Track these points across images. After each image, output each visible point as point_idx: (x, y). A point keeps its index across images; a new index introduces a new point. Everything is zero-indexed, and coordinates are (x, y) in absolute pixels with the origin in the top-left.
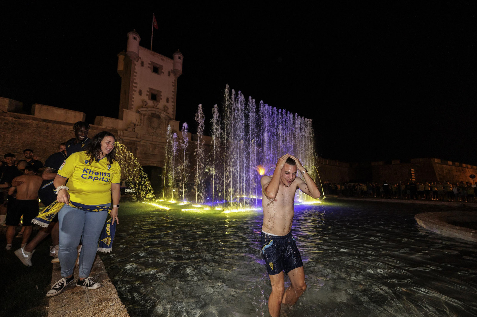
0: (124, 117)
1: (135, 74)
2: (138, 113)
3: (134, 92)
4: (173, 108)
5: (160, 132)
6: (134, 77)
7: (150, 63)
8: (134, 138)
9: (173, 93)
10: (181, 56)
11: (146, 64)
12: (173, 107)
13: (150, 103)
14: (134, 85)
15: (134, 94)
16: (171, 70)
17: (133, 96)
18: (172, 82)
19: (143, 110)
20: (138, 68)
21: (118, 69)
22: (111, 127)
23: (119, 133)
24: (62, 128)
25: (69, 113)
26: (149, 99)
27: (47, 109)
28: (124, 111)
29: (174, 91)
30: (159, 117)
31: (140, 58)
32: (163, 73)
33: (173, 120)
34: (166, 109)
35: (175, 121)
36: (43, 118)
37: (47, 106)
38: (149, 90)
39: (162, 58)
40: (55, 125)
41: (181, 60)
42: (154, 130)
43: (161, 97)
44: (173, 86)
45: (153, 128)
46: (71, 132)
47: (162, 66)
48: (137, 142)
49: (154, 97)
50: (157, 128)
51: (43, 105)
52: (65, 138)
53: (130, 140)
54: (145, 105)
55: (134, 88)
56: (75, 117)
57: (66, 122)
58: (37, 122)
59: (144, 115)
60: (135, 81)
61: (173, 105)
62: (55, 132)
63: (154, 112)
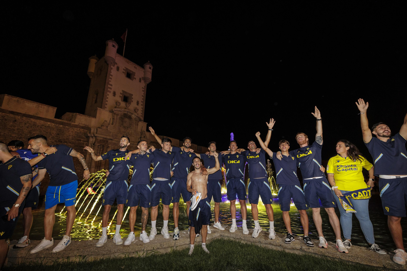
0: (98, 115)
1: (111, 77)
2: (111, 112)
3: (108, 93)
4: (142, 111)
5: (131, 131)
6: (110, 80)
7: (125, 69)
8: (107, 136)
9: (143, 97)
10: (151, 67)
11: (121, 70)
12: (142, 109)
13: (123, 104)
14: (109, 86)
15: (108, 95)
16: (142, 77)
17: (108, 96)
18: (143, 88)
19: (117, 110)
20: (113, 72)
21: (88, 71)
22: (84, 124)
23: (92, 131)
24: (32, 122)
25: (41, 107)
26: (122, 101)
27: (18, 101)
28: (98, 110)
29: (143, 95)
30: (130, 118)
31: (117, 64)
32: (135, 79)
33: (142, 122)
34: (136, 110)
35: (143, 122)
36: (11, 110)
37: (18, 98)
38: (122, 92)
39: (135, 66)
40: (24, 118)
41: (151, 70)
42: (125, 129)
43: (132, 100)
44: (143, 91)
45: (124, 127)
46: (40, 127)
47: (135, 73)
48: (109, 140)
49: (126, 99)
50: (128, 128)
51: (13, 96)
52: (34, 132)
53: (103, 138)
54: (118, 105)
55: (109, 89)
56: (47, 111)
57: (37, 116)
58: (3, 113)
59: (117, 115)
60: (110, 83)
61: (142, 108)
62: (23, 125)
63: (126, 113)
